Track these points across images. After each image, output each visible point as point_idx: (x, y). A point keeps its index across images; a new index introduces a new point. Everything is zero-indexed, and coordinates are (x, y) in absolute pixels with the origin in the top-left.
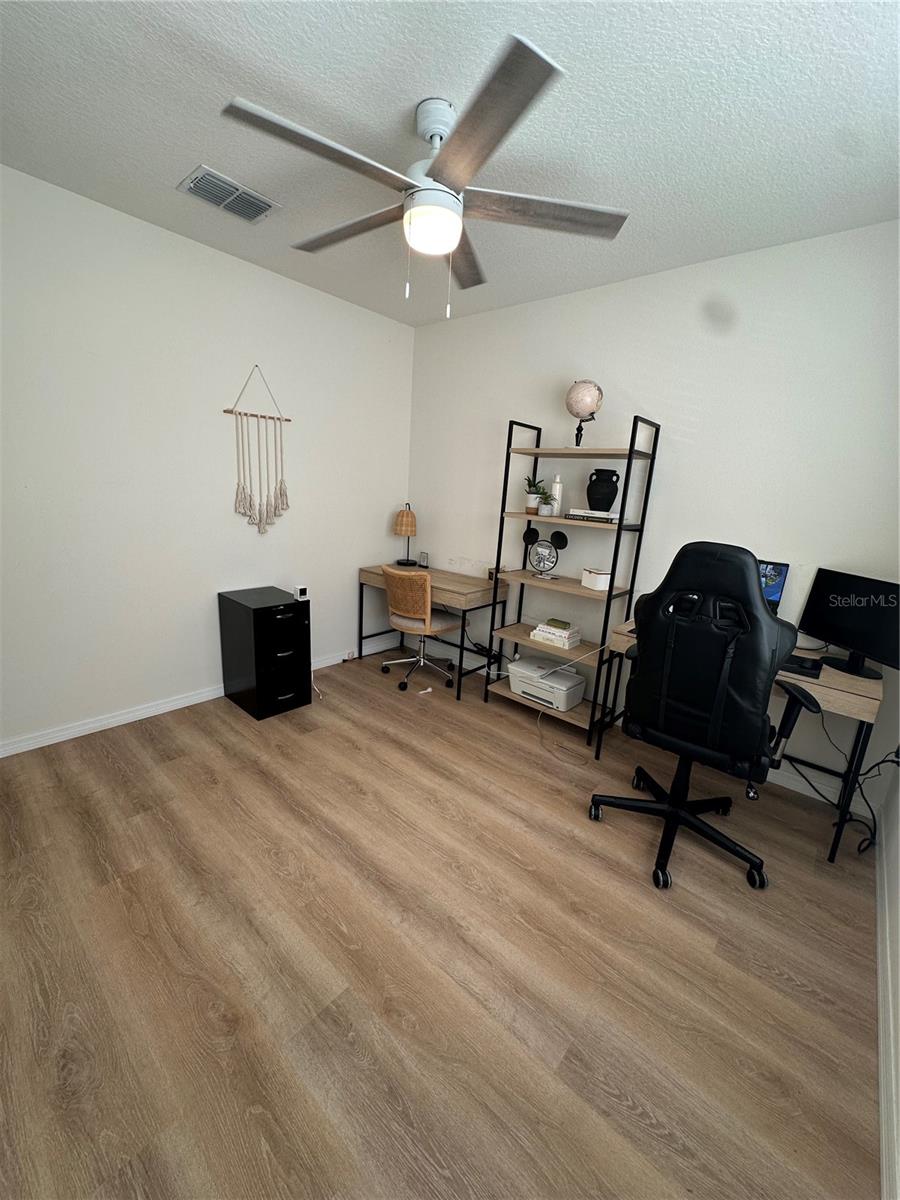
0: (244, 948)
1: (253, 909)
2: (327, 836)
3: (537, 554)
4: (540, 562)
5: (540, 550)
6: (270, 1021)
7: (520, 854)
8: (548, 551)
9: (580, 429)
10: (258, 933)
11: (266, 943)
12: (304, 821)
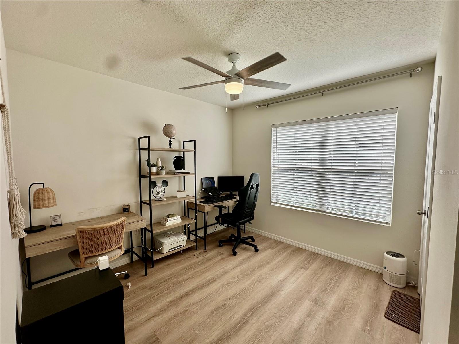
0: (309, 327)
1: (295, 329)
2: (253, 313)
3: (156, 191)
4: (158, 194)
5: (157, 189)
6: (324, 314)
7: (252, 268)
8: (161, 189)
9: (170, 141)
10: (302, 324)
11: (305, 321)
12: (246, 323)
